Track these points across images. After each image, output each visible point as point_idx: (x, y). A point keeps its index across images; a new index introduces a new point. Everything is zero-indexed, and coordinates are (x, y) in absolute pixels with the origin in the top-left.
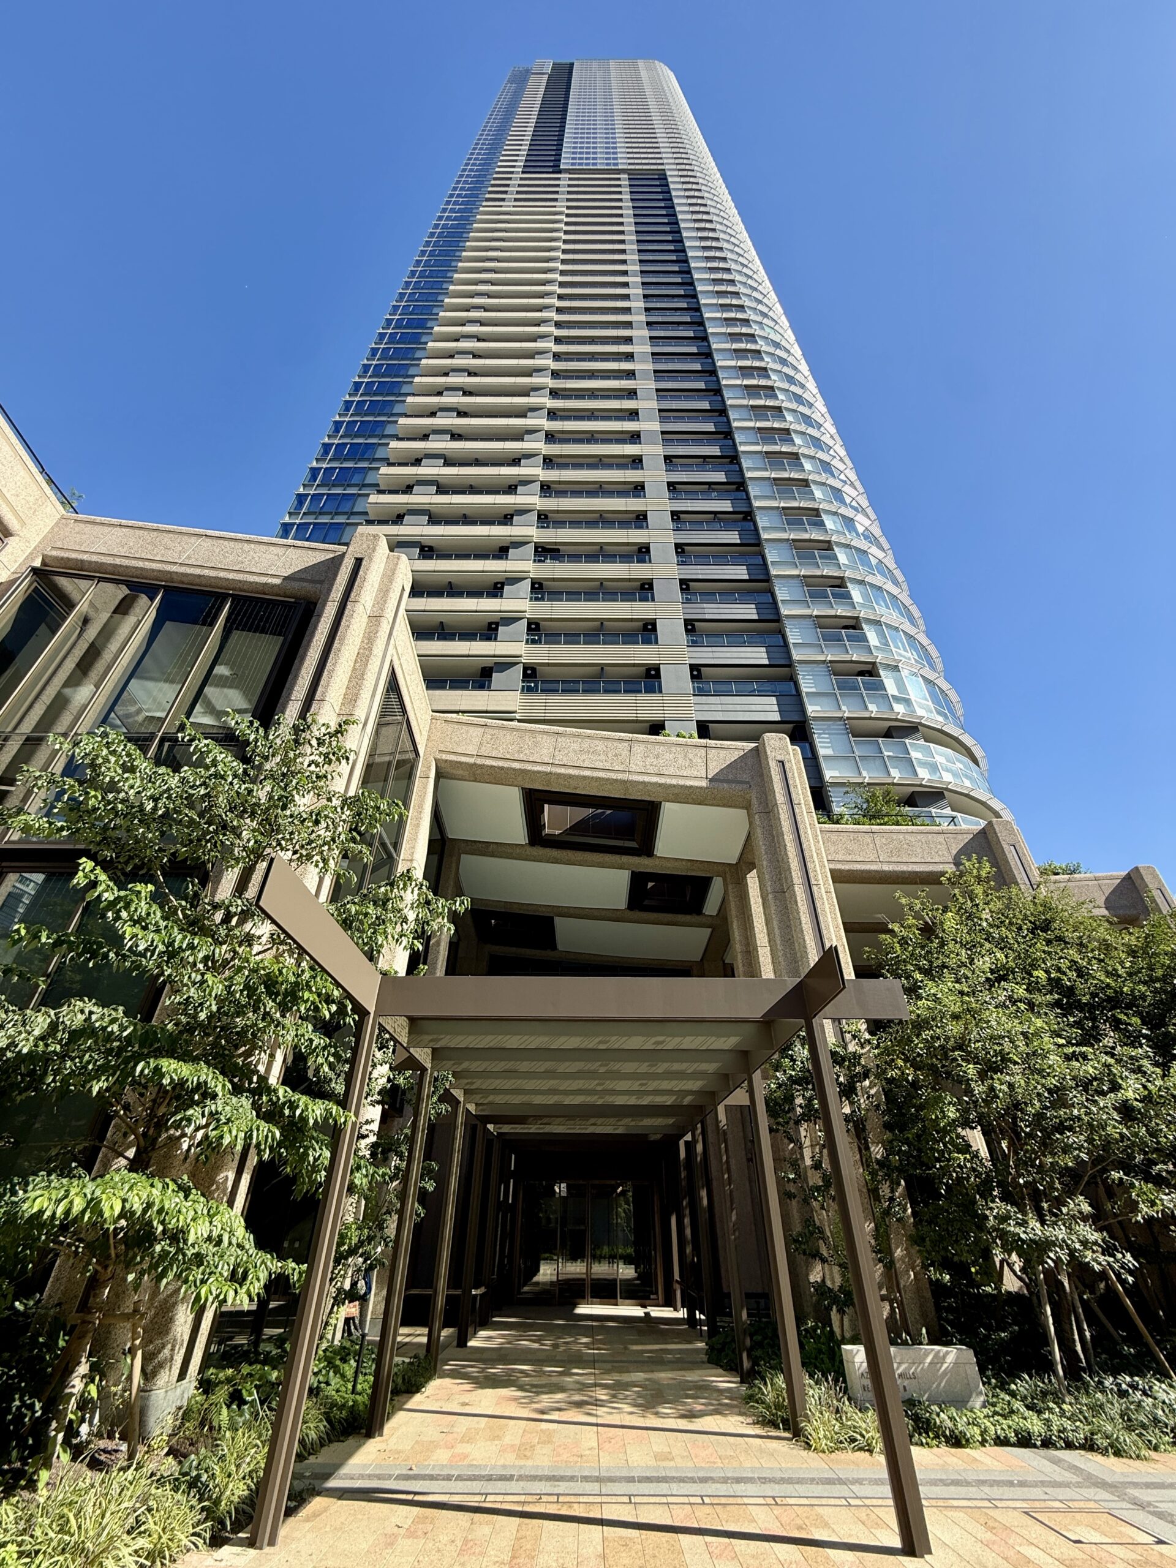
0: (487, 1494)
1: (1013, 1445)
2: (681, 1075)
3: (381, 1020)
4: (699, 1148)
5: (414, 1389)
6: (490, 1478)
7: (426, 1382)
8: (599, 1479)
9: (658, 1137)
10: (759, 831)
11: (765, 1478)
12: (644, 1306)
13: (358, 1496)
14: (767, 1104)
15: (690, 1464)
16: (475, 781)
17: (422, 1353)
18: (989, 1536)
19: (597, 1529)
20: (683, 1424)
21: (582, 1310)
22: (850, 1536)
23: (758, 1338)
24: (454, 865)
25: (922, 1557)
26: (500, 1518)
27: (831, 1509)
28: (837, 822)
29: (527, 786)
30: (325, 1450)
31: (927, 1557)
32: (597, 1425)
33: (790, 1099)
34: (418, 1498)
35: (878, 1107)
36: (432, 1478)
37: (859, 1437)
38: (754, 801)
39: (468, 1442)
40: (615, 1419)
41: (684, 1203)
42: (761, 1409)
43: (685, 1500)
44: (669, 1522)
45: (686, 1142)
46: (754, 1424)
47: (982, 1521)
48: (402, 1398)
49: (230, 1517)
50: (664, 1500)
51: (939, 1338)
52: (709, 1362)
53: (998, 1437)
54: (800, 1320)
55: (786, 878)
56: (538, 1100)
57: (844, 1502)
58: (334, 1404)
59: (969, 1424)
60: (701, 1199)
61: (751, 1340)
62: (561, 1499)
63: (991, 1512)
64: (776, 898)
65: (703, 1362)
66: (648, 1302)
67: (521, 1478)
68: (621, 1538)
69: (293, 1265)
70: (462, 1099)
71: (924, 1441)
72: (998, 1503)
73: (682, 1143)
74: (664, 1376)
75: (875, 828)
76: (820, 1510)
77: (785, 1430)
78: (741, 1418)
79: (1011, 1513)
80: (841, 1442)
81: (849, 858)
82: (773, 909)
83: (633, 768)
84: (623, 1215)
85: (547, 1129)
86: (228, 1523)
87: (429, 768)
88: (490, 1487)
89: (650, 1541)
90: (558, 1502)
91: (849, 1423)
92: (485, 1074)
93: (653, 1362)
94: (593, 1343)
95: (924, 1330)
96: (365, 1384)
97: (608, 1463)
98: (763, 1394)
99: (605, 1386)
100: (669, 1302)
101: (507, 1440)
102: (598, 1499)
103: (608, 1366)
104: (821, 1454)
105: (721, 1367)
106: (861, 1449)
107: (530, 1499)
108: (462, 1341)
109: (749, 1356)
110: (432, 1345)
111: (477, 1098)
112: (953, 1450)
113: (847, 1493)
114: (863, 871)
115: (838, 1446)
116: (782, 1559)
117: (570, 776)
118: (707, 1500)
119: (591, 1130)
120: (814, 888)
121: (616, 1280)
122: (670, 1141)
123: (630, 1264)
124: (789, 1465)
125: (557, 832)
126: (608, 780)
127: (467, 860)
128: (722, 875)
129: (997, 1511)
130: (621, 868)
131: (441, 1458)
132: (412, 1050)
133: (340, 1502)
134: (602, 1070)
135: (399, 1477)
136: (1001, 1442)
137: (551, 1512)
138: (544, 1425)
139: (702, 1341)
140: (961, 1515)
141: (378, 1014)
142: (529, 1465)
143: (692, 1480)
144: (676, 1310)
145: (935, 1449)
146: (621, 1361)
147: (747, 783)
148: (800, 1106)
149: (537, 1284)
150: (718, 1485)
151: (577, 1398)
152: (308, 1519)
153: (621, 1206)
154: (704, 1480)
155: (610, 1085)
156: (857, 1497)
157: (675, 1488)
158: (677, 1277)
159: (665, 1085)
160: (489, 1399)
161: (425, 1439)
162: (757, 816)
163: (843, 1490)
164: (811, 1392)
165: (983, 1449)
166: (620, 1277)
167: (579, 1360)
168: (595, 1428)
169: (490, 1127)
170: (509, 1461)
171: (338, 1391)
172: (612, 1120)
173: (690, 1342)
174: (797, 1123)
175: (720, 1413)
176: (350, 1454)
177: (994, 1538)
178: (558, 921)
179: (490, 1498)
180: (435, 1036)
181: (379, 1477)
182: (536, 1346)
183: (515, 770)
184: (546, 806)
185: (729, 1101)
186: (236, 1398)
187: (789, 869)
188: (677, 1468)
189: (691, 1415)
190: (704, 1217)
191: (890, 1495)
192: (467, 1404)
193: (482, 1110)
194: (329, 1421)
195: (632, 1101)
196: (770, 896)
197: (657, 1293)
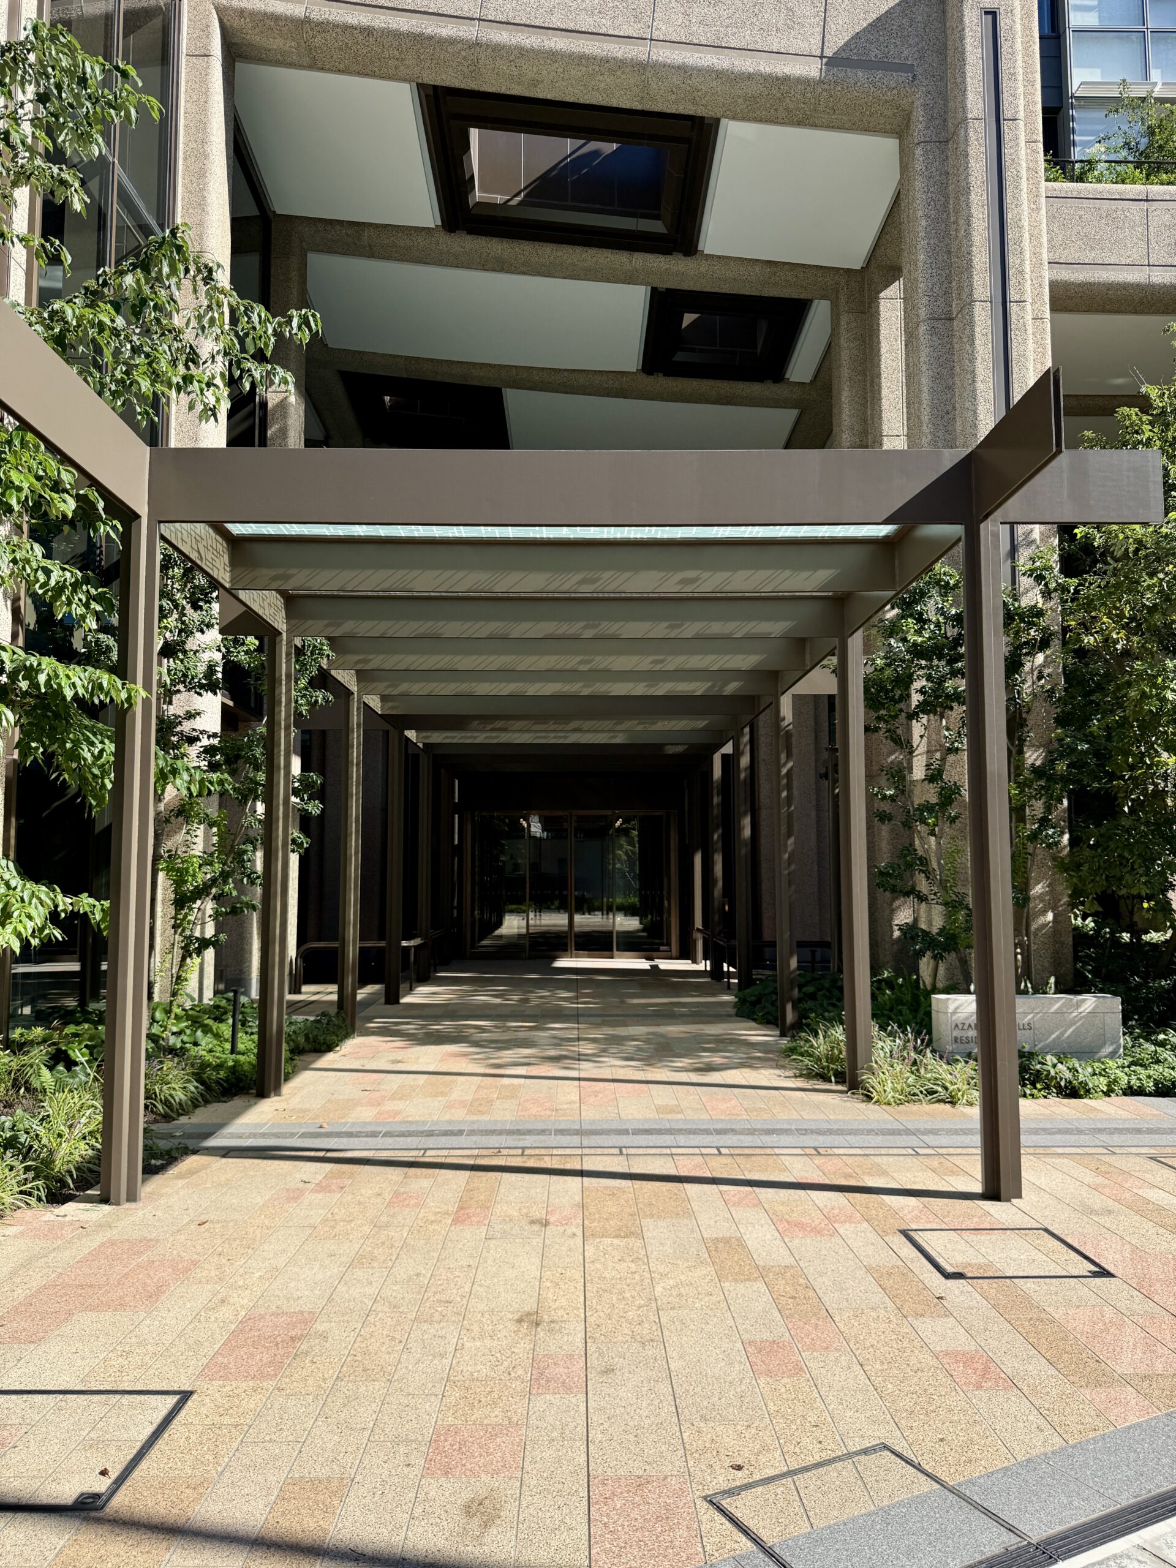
0: (426, 1150)
1: (1150, 1095)
2: (725, 643)
3: (166, 530)
4: (745, 761)
5: (323, 1048)
6: (430, 1134)
7: (341, 1040)
8: (579, 1132)
9: (680, 749)
10: (919, 184)
11: (806, 1130)
12: (649, 958)
13: (250, 1154)
14: (866, 690)
15: (705, 1116)
16: (313, 66)
17: (333, 1011)
18: (1100, 1180)
19: (574, 1182)
20: (694, 1077)
21: (563, 963)
22: (914, 1183)
23: (810, 989)
24: (294, 274)
25: (1008, 1200)
26: (443, 1171)
27: (891, 1159)
28: (1081, 179)
29: (430, 79)
30: (198, 1111)
31: (1014, 1201)
32: (579, 1079)
33: (906, 681)
34: (329, 1155)
35: (1051, 692)
36: (350, 1135)
37: (940, 1089)
38: (919, 116)
39: (400, 1099)
40: (606, 1073)
41: (716, 837)
42: (807, 1062)
43: (697, 1151)
44: (673, 1172)
45: (725, 757)
46: (796, 1077)
47: (1093, 1166)
48: (306, 1058)
49: (71, 1176)
50: (668, 1151)
51: (1073, 985)
52: (737, 1015)
53: (1130, 1087)
54: (875, 969)
55: (960, 288)
56: (484, 689)
57: (911, 1151)
58: (204, 1065)
59: (1094, 1074)
60: (740, 829)
61: (800, 991)
62: (527, 1152)
63: (1106, 1159)
64: (933, 332)
65: (730, 1016)
66: (655, 954)
67: (472, 1133)
68: (607, 1188)
69: (92, 901)
70: (354, 688)
71: (1028, 1092)
72: (1117, 1150)
73: (717, 759)
74: (673, 1030)
75: (1155, 190)
76: (878, 1159)
77: (837, 1083)
78: (778, 1072)
79: (1132, 1159)
80: (914, 1095)
81: (1089, 256)
82: (924, 353)
83: (662, 30)
84: (624, 857)
85: (504, 738)
86: (70, 1181)
87: (206, 29)
88: (430, 1142)
89: (645, 1190)
90: (523, 1155)
91: (929, 1075)
92: (384, 643)
93: (658, 1016)
94: (577, 998)
95: (1052, 980)
96: (247, 1042)
97: (591, 1115)
98: (812, 1046)
99: (594, 1040)
100: (686, 953)
101: (455, 1095)
102: (579, 1152)
103: (599, 1020)
104: (884, 1107)
105: (755, 1020)
106: (943, 1101)
107: (485, 1152)
108: (392, 997)
109: (793, 1007)
110: (344, 1002)
111: (381, 686)
112: (1066, 1101)
113: (914, 1144)
114: (1110, 286)
115: (911, 1097)
116: (821, 1205)
117: (523, 53)
118: (724, 1151)
119: (573, 738)
120: (1013, 308)
121: (611, 932)
122: (700, 755)
123: (633, 915)
124: (840, 1117)
125: (500, 199)
126: (605, 60)
127: (321, 264)
128: (831, 295)
129: (1114, 1157)
130: (629, 279)
131: (364, 1115)
132: (242, 595)
133: (224, 1160)
134: (589, 634)
135: (304, 1135)
136: (1131, 1091)
137: (513, 1164)
138: (506, 1081)
139: (731, 994)
140: (1066, 1161)
141: (158, 519)
142: (484, 1120)
143: (707, 1132)
144: (695, 962)
145: (1042, 1101)
146: (618, 1015)
147: (909, 68)
148: (922, 691)
149: (500, 937)
150: (742, 1137)
151: (552, 1053)
152: (180, 1176)
153: (621, 847)
154: (719, 1132)
155: (602, 662)
156: (929, 1147)
157: (682, 1139)
158: (698, 923)
159: (696, 662)
160: (430, 1056)
161: (341, 1097)
162: (918, 152)
163: (913, 1141)
164: (880, 1044)
165: (1107, 1099)
166: (618, 928)
167: (559, 1015)
168: (576, 1083)
169: (411, 734)
170: (458, 1116)
171: (211, 1051)
172: (608, 724)
173: (713, 995)
174: (913, 716)
175: (750, 1067)
176: (238, 1114)
177: (1107, 1181)
178: (513, 399)
179: (429, 1153)
180: (281, 571)
181: (277, 1135)
182: (498, 1001)
183: (397, 35)
184: (474, 133)
185: (802, 688)
186: (60, 1059)
187: (969, 266)
188: (686, 1121)
189: (710, 1068)
190: (743, 851)
191: (979, 1144)
192: (399, 1062)
193: (392, 708)
194: (202, 1082)
195: (639, 689)
196: (923, 328)
197: (669, 944)
